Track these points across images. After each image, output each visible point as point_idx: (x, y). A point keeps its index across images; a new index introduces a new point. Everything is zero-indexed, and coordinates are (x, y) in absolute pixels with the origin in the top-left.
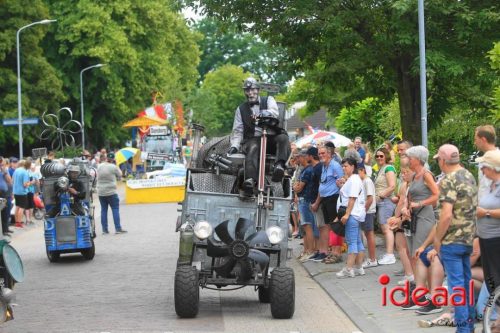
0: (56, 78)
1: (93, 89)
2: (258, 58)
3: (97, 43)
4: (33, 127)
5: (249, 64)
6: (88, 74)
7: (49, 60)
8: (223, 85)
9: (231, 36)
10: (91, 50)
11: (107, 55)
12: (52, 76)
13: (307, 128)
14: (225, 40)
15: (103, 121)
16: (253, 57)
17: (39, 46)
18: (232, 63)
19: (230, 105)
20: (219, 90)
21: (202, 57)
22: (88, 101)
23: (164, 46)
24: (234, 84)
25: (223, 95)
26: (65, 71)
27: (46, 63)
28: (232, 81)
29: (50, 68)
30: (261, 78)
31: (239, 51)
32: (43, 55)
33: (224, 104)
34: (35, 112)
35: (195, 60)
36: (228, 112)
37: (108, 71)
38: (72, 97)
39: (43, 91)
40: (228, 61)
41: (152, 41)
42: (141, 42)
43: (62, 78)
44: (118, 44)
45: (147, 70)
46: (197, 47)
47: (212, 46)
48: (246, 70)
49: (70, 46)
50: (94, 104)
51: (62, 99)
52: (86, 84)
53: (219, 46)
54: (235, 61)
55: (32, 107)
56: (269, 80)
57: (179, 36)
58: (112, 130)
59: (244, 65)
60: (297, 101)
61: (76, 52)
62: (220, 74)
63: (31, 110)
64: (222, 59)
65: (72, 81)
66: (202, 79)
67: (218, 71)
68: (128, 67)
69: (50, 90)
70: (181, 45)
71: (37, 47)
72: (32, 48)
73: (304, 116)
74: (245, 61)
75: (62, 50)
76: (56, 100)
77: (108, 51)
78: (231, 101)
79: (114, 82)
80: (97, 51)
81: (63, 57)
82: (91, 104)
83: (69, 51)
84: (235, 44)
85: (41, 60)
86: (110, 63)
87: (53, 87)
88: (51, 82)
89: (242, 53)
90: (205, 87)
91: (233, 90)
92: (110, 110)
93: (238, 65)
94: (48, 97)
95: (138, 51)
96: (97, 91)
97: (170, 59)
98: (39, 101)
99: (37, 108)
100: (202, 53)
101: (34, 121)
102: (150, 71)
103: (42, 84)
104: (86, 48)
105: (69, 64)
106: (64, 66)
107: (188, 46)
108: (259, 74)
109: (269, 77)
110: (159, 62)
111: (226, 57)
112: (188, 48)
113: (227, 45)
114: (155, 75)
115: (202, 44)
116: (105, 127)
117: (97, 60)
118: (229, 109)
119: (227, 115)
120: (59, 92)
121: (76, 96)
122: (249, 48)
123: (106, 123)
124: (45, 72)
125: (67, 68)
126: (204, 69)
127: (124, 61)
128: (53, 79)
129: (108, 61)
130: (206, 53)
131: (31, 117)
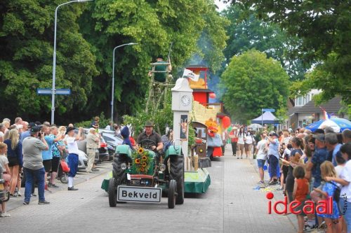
0: (90, 54)
1: (125, 65)
2: (282, 45)
3: (130, 23)
4: (66, 97)
5: (273, 50)
6: (121, 51)
7: (85, 36)
8: (247, 68)
9: (258, 24)
10: (125, 29)
11: (139, 34)
12: (87, 52)
13: (323, 114)
14: (252, 27)
15: (132, 95)
16: (277, 44)
17: (76, 22)
18: (257, 49)
19: (253, 87)
20: (243, 73)
21: (229, 42)
22: (119, 76)
23: (193, 29)
24: (257, 68)
25: (246, 78)
26: (100, 47)
27: (81, 39)
28: (255, 65)
29: (86, 43)
30: (283, 64)
31: (264, 37)
32: (79, 31)
33: (247, 87)
34: (69, 83)
35: (222, 43)
36: (250, 94)
37: (139, 50)
38: (104, 72)
39: (77, 64)
40: (253, 46)
41: (182, 24)
42: (172, 24)
43: (96, 53)
44: (150, 25)
45: (175, 50)
46: (224, 32)
47: (240, 32)
48: (269, 56)
49: (106, 24)
50: (125, 79)
51: (94, 73)
52: (118, 60)
53: (246, 32)
54: (260, 47)
55: (66, 78)
56: (291, 67)
57: (208, 21)
58: (140, 104)
59: (268, 51)
60: (313, 87)
61: (110, 30)
62: (245, 59)
63: (66, 81)
64: (247, 44)
65: (105, 57)
66: (228, 62)
67: (243, 55)
68: (158, 47)
69: (84, 64)
70: (210, 30)
71: (75, 24)
72: (69, 25)
73: (319, 103)
74: (269, 47)
75: (98, 27)
76: (89, 74)
77: (140, 31)
78: (253, 84)
79: (144, 60)
80: (130, 30)
81: (98, 33)
82: (122, 80)
83: (104, 29)
84: (261, 31)
85: (77, 36)
86: (142, 42)
87: (88, 61)
88: (86, 56)
89: (267, 40)
90: (230, 69)
91: (256, 74)
92: (139, 86)
93: (262, 51)
94: (82, 70)
95: (168, 32)
96: (128, 68)
97: (198, 42)
98: (73, 74)
99: (71, 80)
100: (228, 37)
101: (67, 92)
102: (179, 51)
103: (77, 58)
104: (120, 27)
105: (103, 40)
106: (99, 43)
107: (216, 31)
108: (282, 60)
109: (291, 63)
110: (188, 44)
111: (252, 42)
112: (215, 32)
113: (253, 31)
114: (183, 55)
115: (229, 30)
116: (133, 102)
117: (130, 39)
118: (251, 91)
119: (248, 97)
120: (92, 67)
121: (108, 71)
122: (273, 35)
123: (134, 97)
124: (80, 47)
125: (101, 44)
126: (230, 53)
127: (154, 41)
128: (88, 53)
129: (140, 40)
130: (233, 38)
131: (64, 88)
